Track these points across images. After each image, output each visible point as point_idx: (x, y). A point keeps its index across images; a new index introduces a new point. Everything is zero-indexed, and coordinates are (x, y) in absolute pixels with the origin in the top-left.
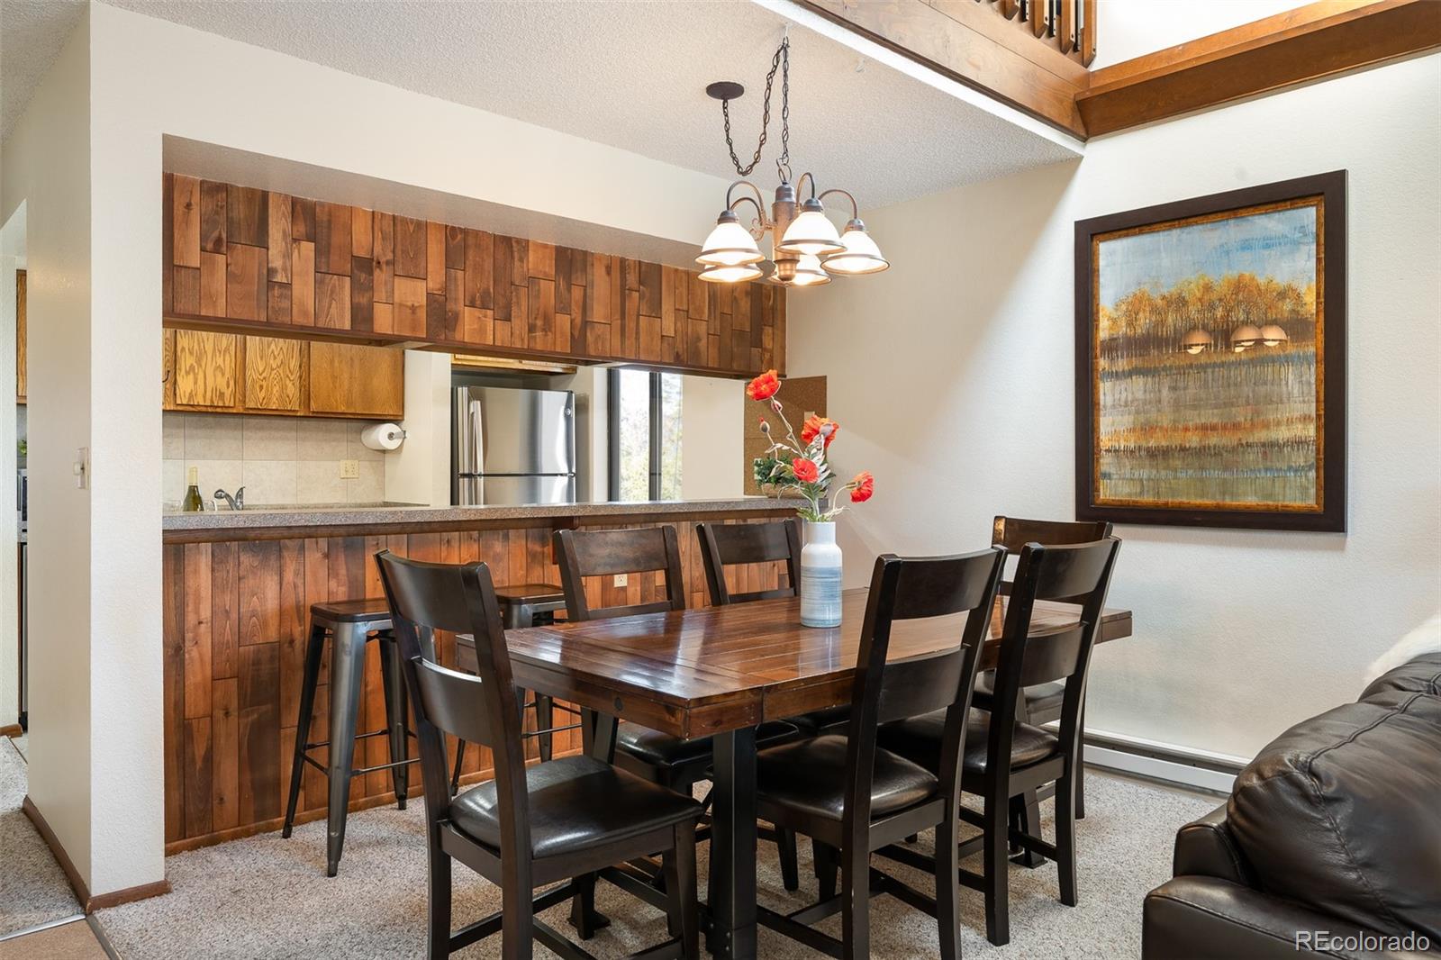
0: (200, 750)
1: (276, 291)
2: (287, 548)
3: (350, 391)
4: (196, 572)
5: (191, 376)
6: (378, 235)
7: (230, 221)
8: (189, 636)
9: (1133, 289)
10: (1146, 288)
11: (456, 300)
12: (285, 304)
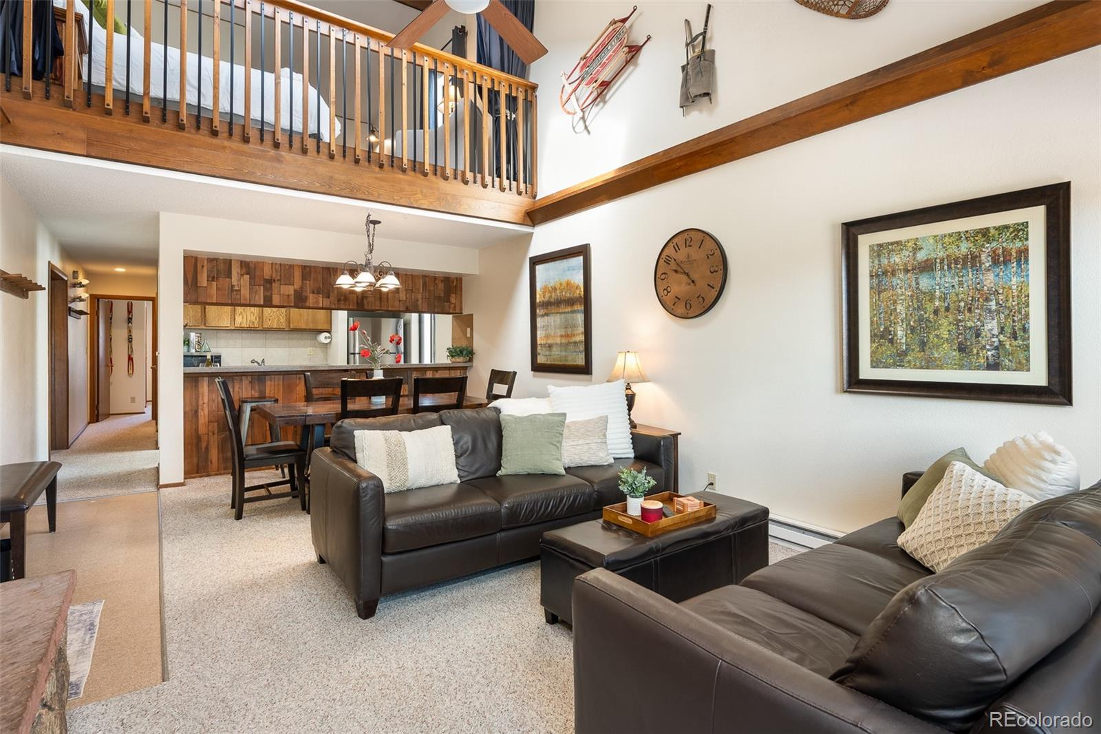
0: (204, 446)
1: (235, 293)
2: (236, 379)
3: (308, 320)
4: (202, 387)
5: (241, 316)
6: (274, 271)
7: (218, 270)
8: (200, 408)
9: (544, 284)
10: (547, 283)
11: (306, 292)
12: (238, 297)
